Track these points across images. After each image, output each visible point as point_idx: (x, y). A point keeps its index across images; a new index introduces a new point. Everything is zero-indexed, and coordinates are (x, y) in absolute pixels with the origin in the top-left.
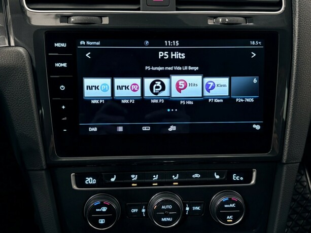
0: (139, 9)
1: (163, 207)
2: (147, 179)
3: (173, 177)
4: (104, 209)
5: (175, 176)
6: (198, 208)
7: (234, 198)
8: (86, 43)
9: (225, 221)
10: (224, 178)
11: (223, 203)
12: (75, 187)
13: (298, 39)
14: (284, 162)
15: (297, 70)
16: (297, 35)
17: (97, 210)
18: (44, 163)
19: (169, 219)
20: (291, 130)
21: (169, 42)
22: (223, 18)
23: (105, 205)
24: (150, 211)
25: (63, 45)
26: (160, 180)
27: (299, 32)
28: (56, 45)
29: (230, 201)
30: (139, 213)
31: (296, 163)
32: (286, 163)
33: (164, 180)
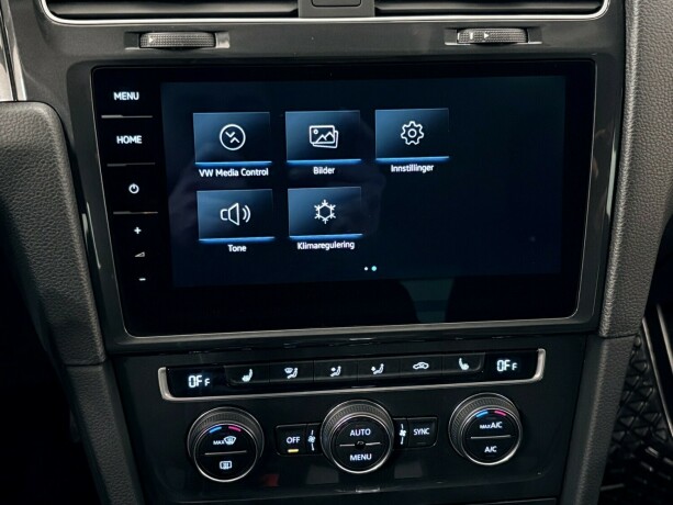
0: (294, 14)
1: (352, 433)
2: (317, 376)
3: (373, 369)
4: (230, 440)
5: (377, 369)
6: (425, 431)
7: (498, 410)
10: (478, 368)
11: (477, 421)
12: (167, 396)
13: (637, 74)
14: (604, 334)
15: (634, 142)
16: (634, 67)
17: (215, 443)
18: (100, 350)
19: (365, 457)
20: (618, 268)
22: (478, 31)
23: (233, 433)
24: (326, 439)
25: (133, 96)
26: (346, 377)
27: (639, 60)
28: (116, 96)
29: (492, 417)
30: (303, 445)
31: (629, 335)
32: (609, 338)
33: (354, 377)
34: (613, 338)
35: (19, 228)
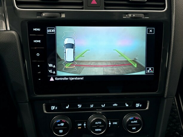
0: (82, 9)
1: (96, 123)
2: (87, 107)
3: (102, 105)
4: (62, 124)
6: (116, 123)
7: (136, 118)
10: (131, 106)
11: (130, 121)
12: (45, 112)
13: (175, 27)
14: (165, 97)
15: (174, 45)
16: (174, 25)
17: (58, 125)
18: (27, 98)
19: (100, 130)
20: (169, 79)
22: (132, 14)
23: (63, 122)
24: (88, 125)
25: (38, 30)
26: (94, 107)
27: (175, 23)
28: (34, 29)
29: (134, 119)
30: (82, 126)
32: (167, 98)
35: (7, 64)
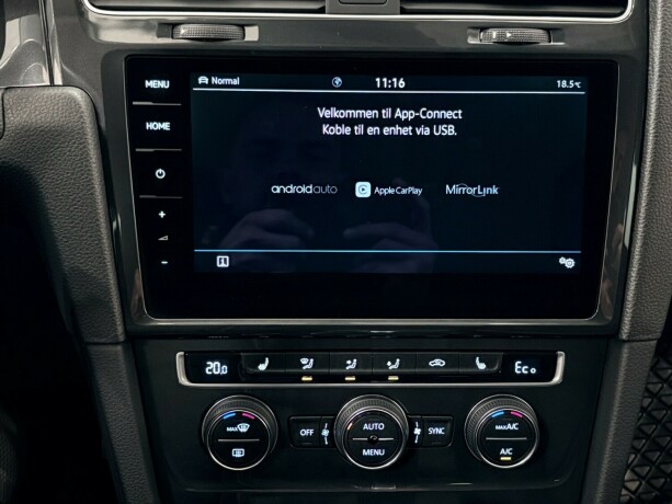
0: (322, 11)
1: (366, 427)
2: (334, 367)
3: (389, 363)
4: (244, 428)
5: (393, 363)
6: (440, 431)
7: (515, 411)
8: (210, 81)
9: (497, 459)
10: (496, 368)
11: (492, 422)
12: (183, 381)
13: (660, 76)
14: (624, 337)
15: (656, 143)
16: (657, 69)
17: (229, 429)
18: (120, 329)
19: (378, 452)
20: (639, 270)
21: (385, 80)
22: (501, 30)
23: (246, 420)
24: (339, 433)
25: (163, 84)
26: (361, 370)
27: (661, 62)
28: (147, 84)
29: (508, 417)
31: (650, 340)
32: (629, 341)
33: (369, 371)
34: (633, 341)
35: (48, 206)
